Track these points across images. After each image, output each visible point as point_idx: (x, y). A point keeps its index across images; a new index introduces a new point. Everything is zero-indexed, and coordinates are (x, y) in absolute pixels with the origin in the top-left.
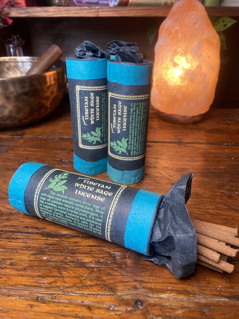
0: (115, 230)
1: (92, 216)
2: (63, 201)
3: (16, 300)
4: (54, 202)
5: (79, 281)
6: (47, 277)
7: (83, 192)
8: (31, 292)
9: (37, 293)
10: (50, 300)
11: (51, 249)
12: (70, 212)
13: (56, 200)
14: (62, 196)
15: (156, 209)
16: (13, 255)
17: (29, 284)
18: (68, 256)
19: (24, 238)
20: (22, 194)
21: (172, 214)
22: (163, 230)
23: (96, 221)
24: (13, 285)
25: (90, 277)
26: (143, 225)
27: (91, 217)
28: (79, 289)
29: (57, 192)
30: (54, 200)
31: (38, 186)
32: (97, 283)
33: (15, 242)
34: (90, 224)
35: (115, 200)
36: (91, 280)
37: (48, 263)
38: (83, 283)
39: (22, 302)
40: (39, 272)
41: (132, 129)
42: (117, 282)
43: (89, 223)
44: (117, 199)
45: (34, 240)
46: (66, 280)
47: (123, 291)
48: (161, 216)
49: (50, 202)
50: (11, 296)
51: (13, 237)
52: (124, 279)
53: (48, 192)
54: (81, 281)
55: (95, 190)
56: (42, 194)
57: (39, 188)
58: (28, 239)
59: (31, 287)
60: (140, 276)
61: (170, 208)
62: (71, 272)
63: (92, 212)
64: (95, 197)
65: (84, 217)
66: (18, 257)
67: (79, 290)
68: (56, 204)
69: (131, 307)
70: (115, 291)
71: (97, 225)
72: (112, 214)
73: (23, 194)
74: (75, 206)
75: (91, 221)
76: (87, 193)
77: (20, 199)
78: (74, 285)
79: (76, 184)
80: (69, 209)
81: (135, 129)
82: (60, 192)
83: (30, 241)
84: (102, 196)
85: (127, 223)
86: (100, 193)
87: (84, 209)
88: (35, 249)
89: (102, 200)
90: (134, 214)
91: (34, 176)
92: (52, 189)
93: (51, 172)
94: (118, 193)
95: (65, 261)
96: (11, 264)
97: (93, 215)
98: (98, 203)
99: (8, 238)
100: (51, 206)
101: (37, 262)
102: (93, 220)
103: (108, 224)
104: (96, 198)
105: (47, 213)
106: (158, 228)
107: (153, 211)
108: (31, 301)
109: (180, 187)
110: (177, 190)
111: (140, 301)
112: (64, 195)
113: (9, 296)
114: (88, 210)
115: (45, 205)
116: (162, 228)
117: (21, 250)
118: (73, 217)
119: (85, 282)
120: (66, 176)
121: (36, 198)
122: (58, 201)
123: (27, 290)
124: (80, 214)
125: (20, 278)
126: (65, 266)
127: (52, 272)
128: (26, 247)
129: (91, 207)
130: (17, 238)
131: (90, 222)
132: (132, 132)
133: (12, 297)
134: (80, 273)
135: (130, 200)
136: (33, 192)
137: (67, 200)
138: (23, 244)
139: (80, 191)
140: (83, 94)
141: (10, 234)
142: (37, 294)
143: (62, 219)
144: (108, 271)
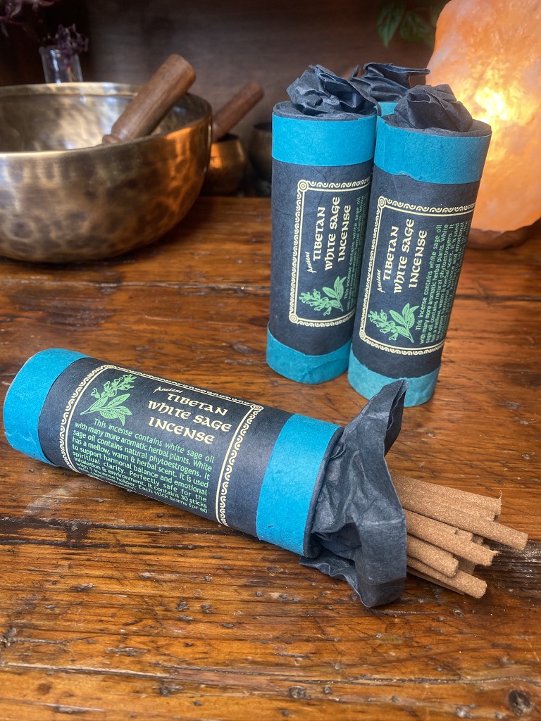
0: (236, 506)
1: (186, 475)
2: (123, 441)
3: (243, 698)
4: (104, 442)
5: (370, 650)
6: (296, 641)
7: (166, 422)
8: (273, 678)
9: (286, 680)
10: (321, 696)
11: (281, 573)
12: (138, 466)
13: (107, 439)
14: (120, 429)
15: (324, 462)
16: (201, 589)
17: (260, 660)
18: (325, 589)
19: (212, 547)
20: (34, 424)
21: (357, 475)
22: (337, 506)
23: (195, 485)
24: (225, 663)
25: (393, 640)
26: (295, 496)
27: (185, 478)
28: (376, 669)
29: (108, 422)
30: (103, 437)
31: (67, 407)
32: (412, 653)
33: (194, 557)
34: (182, 490)
35: (236, 440)
36: (396, 647)
37: (287, 608)
38: (380, 654)
39: (260, 703)
40: (273, 629)
41: (431, 284)
42: (454, 649)
43: (180, 488)
44: (241, 439)
45: (236, 551)
46: (342, 647)
47: (476, 671)
48: (334, 476)
49: (96, 443)
50: (231, 691)
51: (184, 543)
52: (467, 642)
53: (89, 420)
54: (374, 650)
55: (193, 416)
56: (77, 425)
57: (70, 412)
58: (221, 547)
59: (267, 665)
60: (500, 634)
61: (354, 461)
62: (346, 628)
63: (185, 465)
64: (191, 433)
65: (169, 476)
66: (214, 595)
67: (378, 672)
68: (107, 448)
69: (504, 710)
70: (459, 672)
71: (198, 494)
72: (230, 472)
73: (36, 423)
74: (150, 453)
75: (184, 486)
76: (174, 425)
77: (28, 434)
78: (363, 660)
79: (151, 402)
80: (136, 457)
81: (437, 285)
82: (116, 422)
83: (226, 552)
84: (208, 430)
85: (261, 493)
86: (203, 423)
87: (167, 459)
88: (245, 573)
89: (207, 439)
90: (276, 473)
91: (57, 382)
92: (97, 414)
93: (95, 374)
94: (243, 424)
95: (322, 600)
96: (203, 611)
97: (188, 474)
98: (198, 446)
99: (175, 548)
100: (97, 452)
101: (260, 604)
102: (188, 483)
103: (220, 492)
104: (195, 436)
105: (88, 464)
106: (327, 504)
107: (318, 466)
108: (279, 700)
109: (375, 415)
110: (369, 423)
111: (521, 695)
112: (126, 427)
113: (225, 689)
114: (176, 462)
115: (85, 448)
116: (336, 502)
117: (214, 575)
118: (144, 475)
119: (385, 653)
120: (129, 383)
121: (65, 433)
122: (112, 441)
123: (260, 674)
124: (161, 470)
125: (236, 645)
126: (327, 612)
127: (302, 628)
128: (224, 569)
129: (184, 455)
130: (195, 548)
131: (182, 488)
132: (430, 289)
133: (233, 692)
134: (365, 628)
135: (269, 441)
136: (57, 419)
137: (132, 438)
138: (214, 561)
139: (159, 420)
140: (314, 200)
141: (176, 536)
142: (287, 683)
143: (122, 479)
144: (427, 625)
